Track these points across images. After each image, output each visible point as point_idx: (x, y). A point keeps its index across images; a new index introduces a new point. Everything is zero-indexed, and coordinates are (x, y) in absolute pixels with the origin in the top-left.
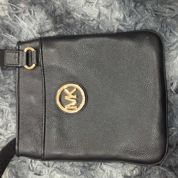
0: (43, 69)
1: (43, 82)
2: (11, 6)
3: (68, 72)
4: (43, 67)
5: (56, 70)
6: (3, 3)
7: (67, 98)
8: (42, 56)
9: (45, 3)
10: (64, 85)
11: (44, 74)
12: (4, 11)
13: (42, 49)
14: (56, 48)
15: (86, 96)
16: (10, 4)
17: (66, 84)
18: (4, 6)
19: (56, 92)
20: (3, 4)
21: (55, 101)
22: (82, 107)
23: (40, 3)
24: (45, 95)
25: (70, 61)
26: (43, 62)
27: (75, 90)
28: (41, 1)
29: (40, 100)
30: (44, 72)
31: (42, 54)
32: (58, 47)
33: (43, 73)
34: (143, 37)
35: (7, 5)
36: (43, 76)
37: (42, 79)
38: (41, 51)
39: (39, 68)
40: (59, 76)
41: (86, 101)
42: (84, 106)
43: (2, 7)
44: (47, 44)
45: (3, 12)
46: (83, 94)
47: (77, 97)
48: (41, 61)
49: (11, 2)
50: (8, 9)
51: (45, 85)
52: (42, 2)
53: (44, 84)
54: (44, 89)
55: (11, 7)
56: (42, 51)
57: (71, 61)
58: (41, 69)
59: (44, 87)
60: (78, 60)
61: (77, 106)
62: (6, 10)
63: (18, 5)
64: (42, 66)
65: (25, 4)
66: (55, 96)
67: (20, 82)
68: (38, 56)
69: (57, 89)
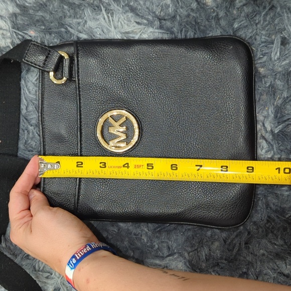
0: (79, 87)
1: (78, 106)
2: (15, 32)
3: (115, 93)
4: (79, 84)
5: (97, 89)
6: (3, 28)
7: (112, 130)
8: (78, 68)
9: (66, 32)
10: (108, 112)
11: (79, 95)
12: (6, 40)
13: (78, 57)
14: (99, 57)
15: (139, 128)
16: (14, 30)
17: (111, 110)
18: (5, 32)
19: (97, 121)
20: (4, 30)
21: (95, 134)
22: (134, 144)
23: (59, 33)
24: (81, 125)
25: (118, 77)
26: (78, 76)
27: (124, 119)
28: (60, 29)
29: (73, 133)
30: (79, 91)
31: (78, 65)
32: (101, 56)
33: (78, 93)
34: (225, 46)
35: (9, 31)
36: (78, 98)
37: (77, 102)
38: (76, 61)
39: (73, 86)
40: (101, 98)
41: (139, 136)
42: (136, 143)
43: (3, 34)
44: (85, 50)
45: (3, 41)
46: (136, 125)
47: (127, 129)
48: (77, 75)
49: (16, 28)
50: (10, 36)
51: (80, 111)
52: (61, 31)
53: (79, 109)
54: (79, 117)
55: (15, 35)
56: (78, 61)
57: (120, 77)
58: (76, 87)
59: (79, 113)
60: (129, 75)
61: (127, 142)
62: (8, 38)
63: (25, 32)
64: (77, 82)
65: (37, 32)
66: (95, 127)
67: (44, 106)
68: (73, 67)
69: (98, 117)
